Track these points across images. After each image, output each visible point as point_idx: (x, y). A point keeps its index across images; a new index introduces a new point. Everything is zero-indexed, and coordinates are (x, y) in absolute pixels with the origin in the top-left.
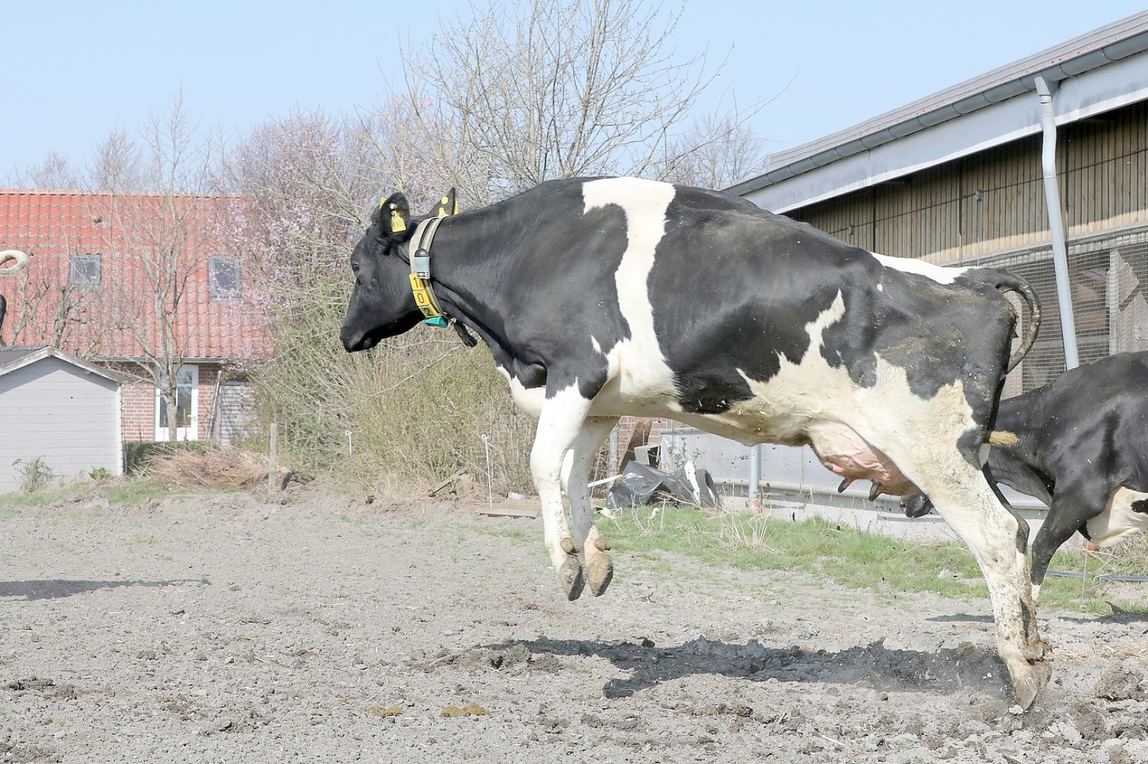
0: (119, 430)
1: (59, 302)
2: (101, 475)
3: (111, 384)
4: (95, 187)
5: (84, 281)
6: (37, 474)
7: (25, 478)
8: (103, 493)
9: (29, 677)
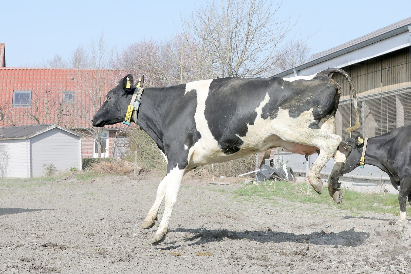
0: (80, 154)
1: (59, 108)
2: (74, 170)
3: (78, 137)
4: (72, 67)
5: (68, 101)
6: (51, 169)
7: (47, 171)
8: (75, 176)
9: (49, 242)
